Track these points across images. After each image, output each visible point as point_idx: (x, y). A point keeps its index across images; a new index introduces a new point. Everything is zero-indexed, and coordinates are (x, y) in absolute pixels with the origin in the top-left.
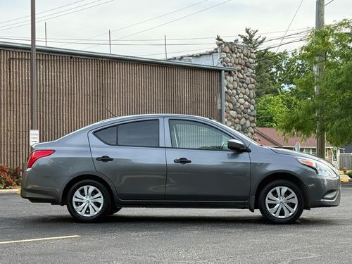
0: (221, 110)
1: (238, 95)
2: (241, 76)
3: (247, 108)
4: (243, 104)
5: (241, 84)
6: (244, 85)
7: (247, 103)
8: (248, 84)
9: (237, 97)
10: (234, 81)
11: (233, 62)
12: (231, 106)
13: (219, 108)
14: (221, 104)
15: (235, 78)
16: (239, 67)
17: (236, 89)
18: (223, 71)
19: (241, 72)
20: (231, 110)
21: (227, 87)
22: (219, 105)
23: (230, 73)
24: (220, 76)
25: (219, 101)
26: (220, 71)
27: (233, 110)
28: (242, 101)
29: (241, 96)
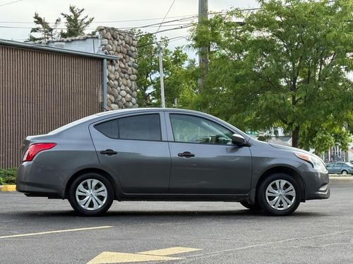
0: (103, 103)
1: (120, 86)
2: (123, 65)
3: (128, 102)
4: (124, 97)
5: (123, 75)
6: (126, 75)
7: (129, 96)
8: (130, 75)
9: (119, 88)
10: (115, 70)
11: (115, 50)
12: (113, 98)
13: (100, 101)
14: (103, 96)
15: (117, 68)
16: (121, 56)
17: (118, 80)
18: (105, 60)
19: (122, 62)
20: (112, 103)
21: (108, 77)
22: (100, 98)
23: (111, 62)
24: (102, 65)
25: (100, 93)
26: (102, 60)
27: (115, 103)
28: (123, 93)
29: (123, 87)
